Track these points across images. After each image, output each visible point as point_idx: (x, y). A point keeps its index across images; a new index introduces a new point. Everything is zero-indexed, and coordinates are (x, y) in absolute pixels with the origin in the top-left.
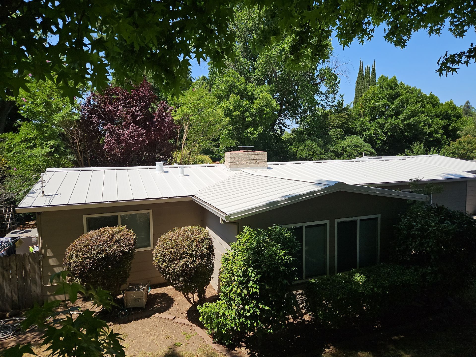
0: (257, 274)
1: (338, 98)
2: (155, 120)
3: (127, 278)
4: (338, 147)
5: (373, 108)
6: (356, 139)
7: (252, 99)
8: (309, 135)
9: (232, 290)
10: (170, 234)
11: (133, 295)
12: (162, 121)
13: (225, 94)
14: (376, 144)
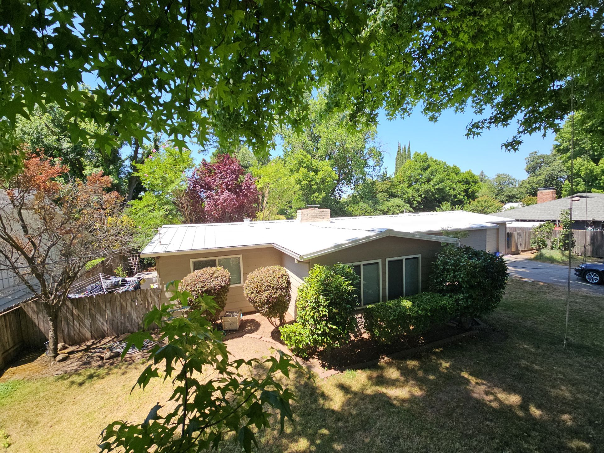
0: (326, 301)
1: (383, 170)
2: (243, 188)
3: (224, 306)
4: (384, 208)
5: (410, 177)
6: (398, 201)
7: (316, 171)
8: (362, 198)
9: (306, 313)
10: (256, 272)
11: (229, 320)
12: (249, 188)
13: (296, 168)
14: (413, 204)
